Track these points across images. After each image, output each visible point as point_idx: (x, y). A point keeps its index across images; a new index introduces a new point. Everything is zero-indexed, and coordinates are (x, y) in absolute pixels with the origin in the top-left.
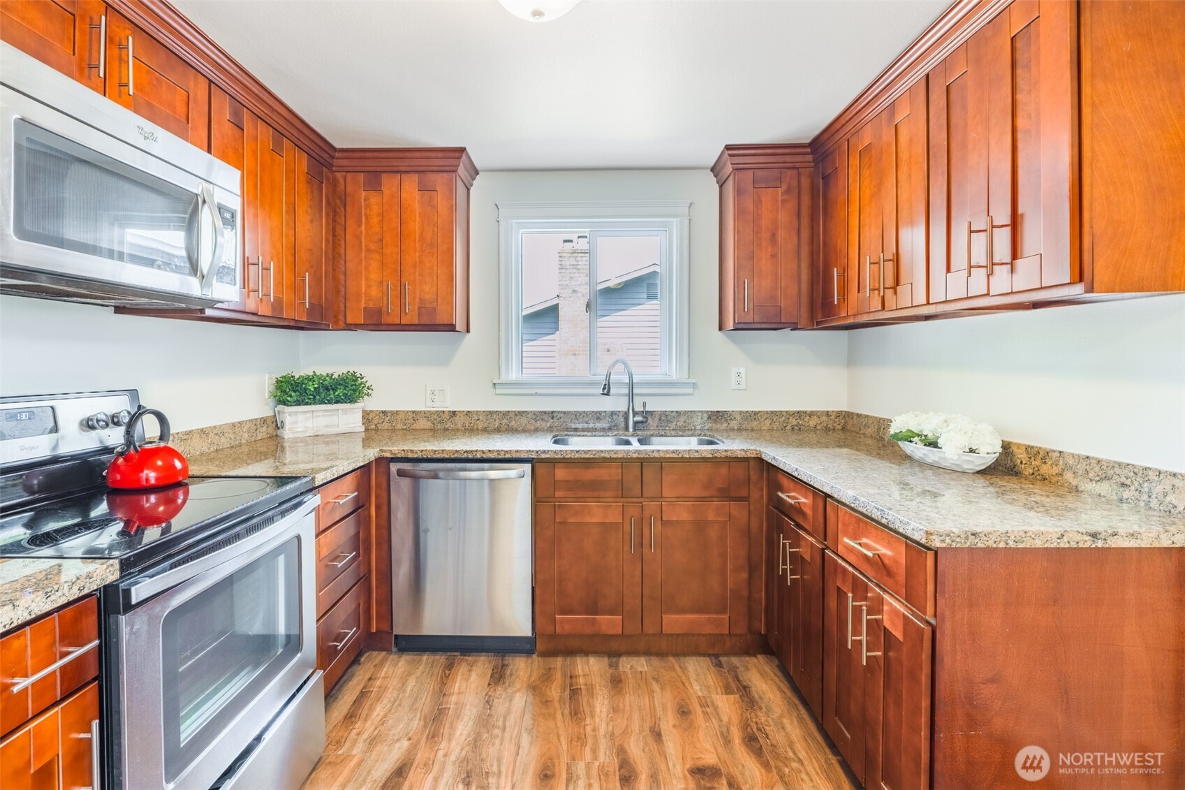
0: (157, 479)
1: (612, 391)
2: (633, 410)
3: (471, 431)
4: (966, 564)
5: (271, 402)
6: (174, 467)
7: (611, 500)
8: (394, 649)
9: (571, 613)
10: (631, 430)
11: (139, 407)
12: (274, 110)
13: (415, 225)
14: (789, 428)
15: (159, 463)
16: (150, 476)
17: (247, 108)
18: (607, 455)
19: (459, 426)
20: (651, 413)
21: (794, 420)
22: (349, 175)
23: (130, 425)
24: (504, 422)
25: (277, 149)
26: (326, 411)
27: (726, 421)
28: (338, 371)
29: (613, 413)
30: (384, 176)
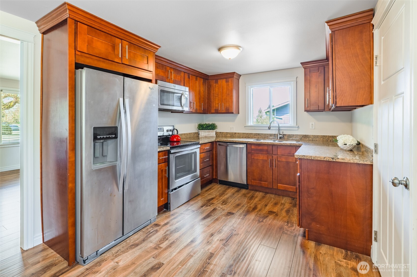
0: (176, 140)
1: (271, 129)
2: (279, 134)
3: (239, 137)
4: (306, 163)
5: (197, 129)
6: (178, 139)
7: (265, 154)
8: (219, 183)
9: (255, 180)
10: (279, 139)
11: (174, 128)
12: (195, 73)
13: (225, 90)
14: (329, 140)
15: (177, 138)
16: (175, 140)
17: (191, 74)
18: (263, 143)
19: (237, 136)
20: (285, 135)
21: (331, 138)
22: (212, 81)
23: (173, 131)
24: (247, 136)
25: (196, 79)
26: (208, 131)
27: (308, 138)
28: (211, 123)
29: (274, 134)
30: (218, 80)
